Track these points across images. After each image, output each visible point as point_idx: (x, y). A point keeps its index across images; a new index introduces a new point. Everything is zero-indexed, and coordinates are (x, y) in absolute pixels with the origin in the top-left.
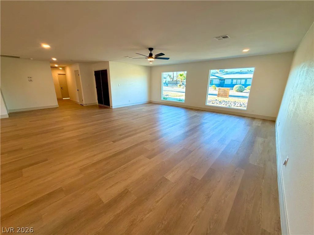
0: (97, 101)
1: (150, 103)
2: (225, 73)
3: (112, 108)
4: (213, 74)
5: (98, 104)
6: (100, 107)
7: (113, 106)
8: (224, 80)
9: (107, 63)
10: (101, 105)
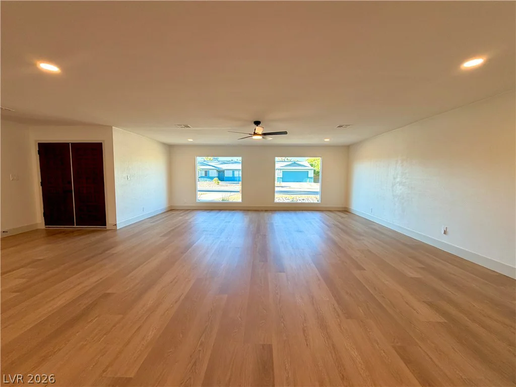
1: (171, 209)
2: (221, 162)
3: (116, 230)
4: (205, 163)
5: (42, 227)
6: (50, 234)
7: (118, 223)
8: (223, 171)
9: (108, 129)
10: (54, 227)
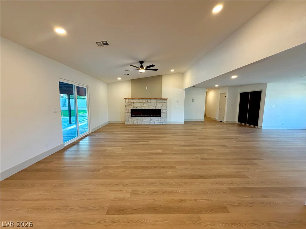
0: (237, 120)
3: (261, 129)
5: (237, 122)
10: (240, 123)
